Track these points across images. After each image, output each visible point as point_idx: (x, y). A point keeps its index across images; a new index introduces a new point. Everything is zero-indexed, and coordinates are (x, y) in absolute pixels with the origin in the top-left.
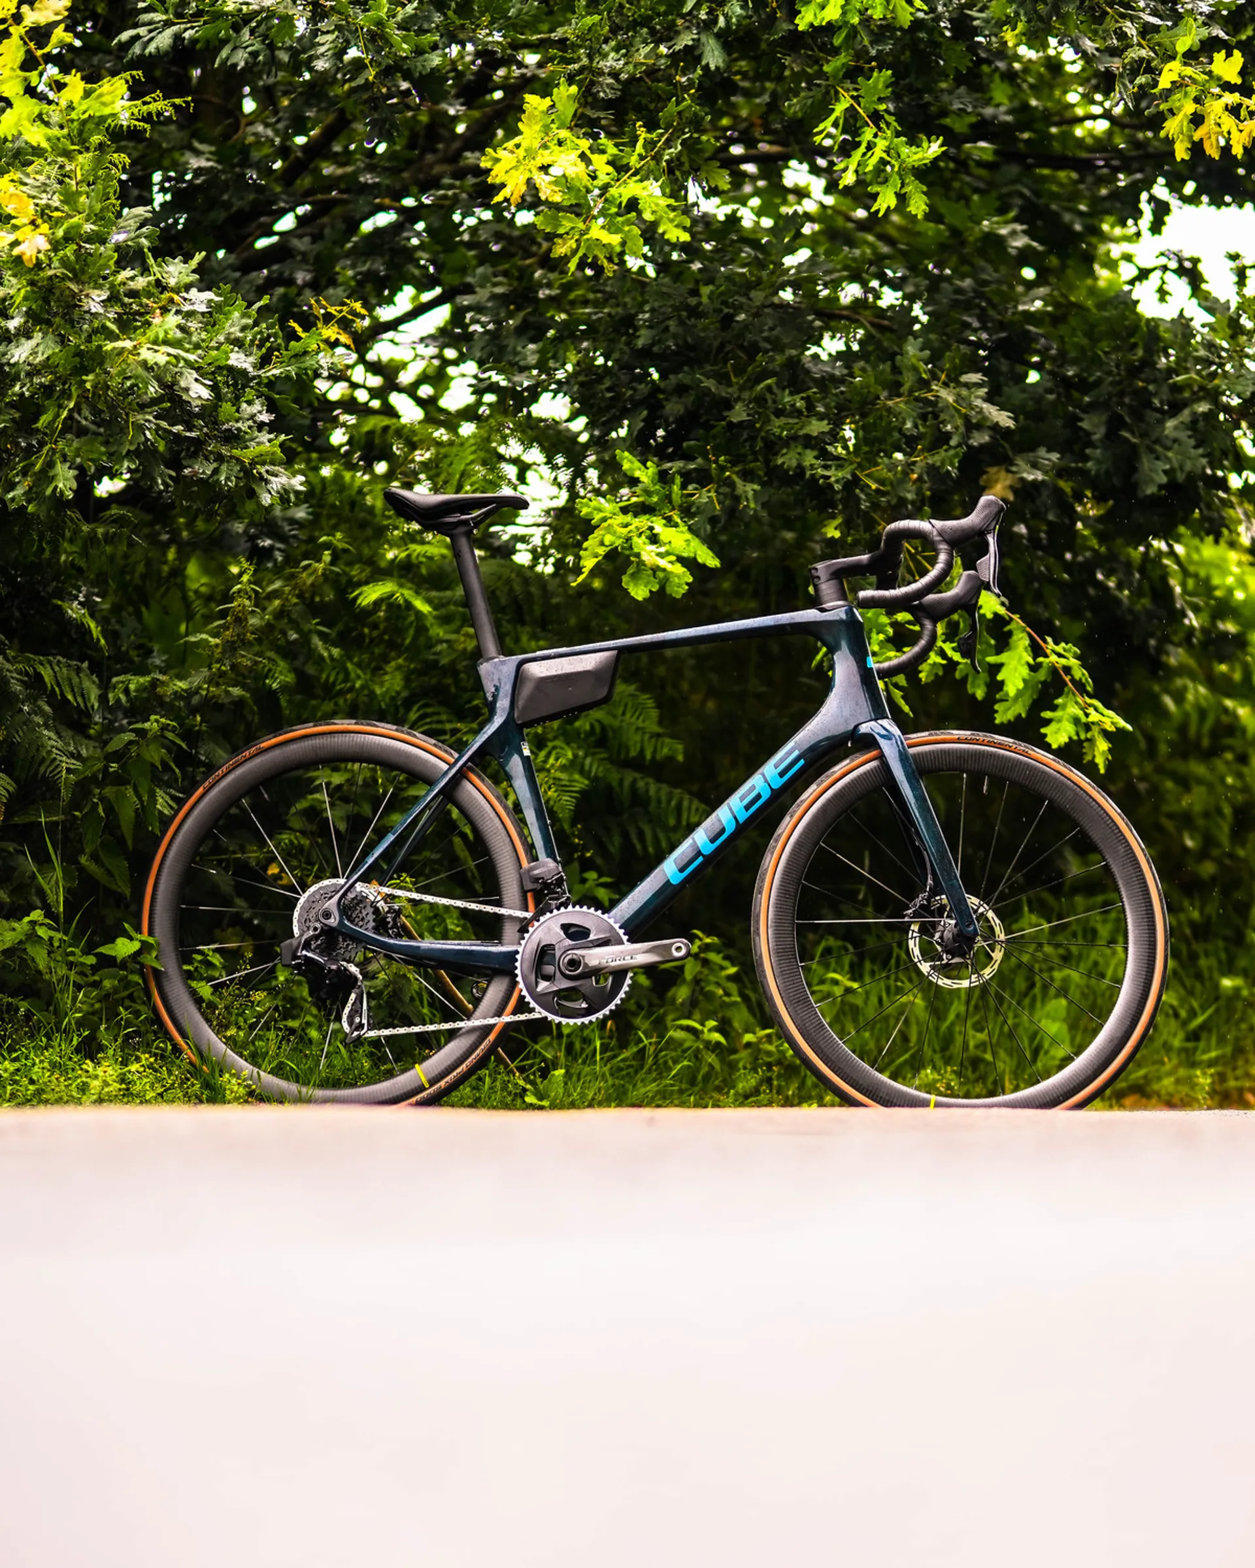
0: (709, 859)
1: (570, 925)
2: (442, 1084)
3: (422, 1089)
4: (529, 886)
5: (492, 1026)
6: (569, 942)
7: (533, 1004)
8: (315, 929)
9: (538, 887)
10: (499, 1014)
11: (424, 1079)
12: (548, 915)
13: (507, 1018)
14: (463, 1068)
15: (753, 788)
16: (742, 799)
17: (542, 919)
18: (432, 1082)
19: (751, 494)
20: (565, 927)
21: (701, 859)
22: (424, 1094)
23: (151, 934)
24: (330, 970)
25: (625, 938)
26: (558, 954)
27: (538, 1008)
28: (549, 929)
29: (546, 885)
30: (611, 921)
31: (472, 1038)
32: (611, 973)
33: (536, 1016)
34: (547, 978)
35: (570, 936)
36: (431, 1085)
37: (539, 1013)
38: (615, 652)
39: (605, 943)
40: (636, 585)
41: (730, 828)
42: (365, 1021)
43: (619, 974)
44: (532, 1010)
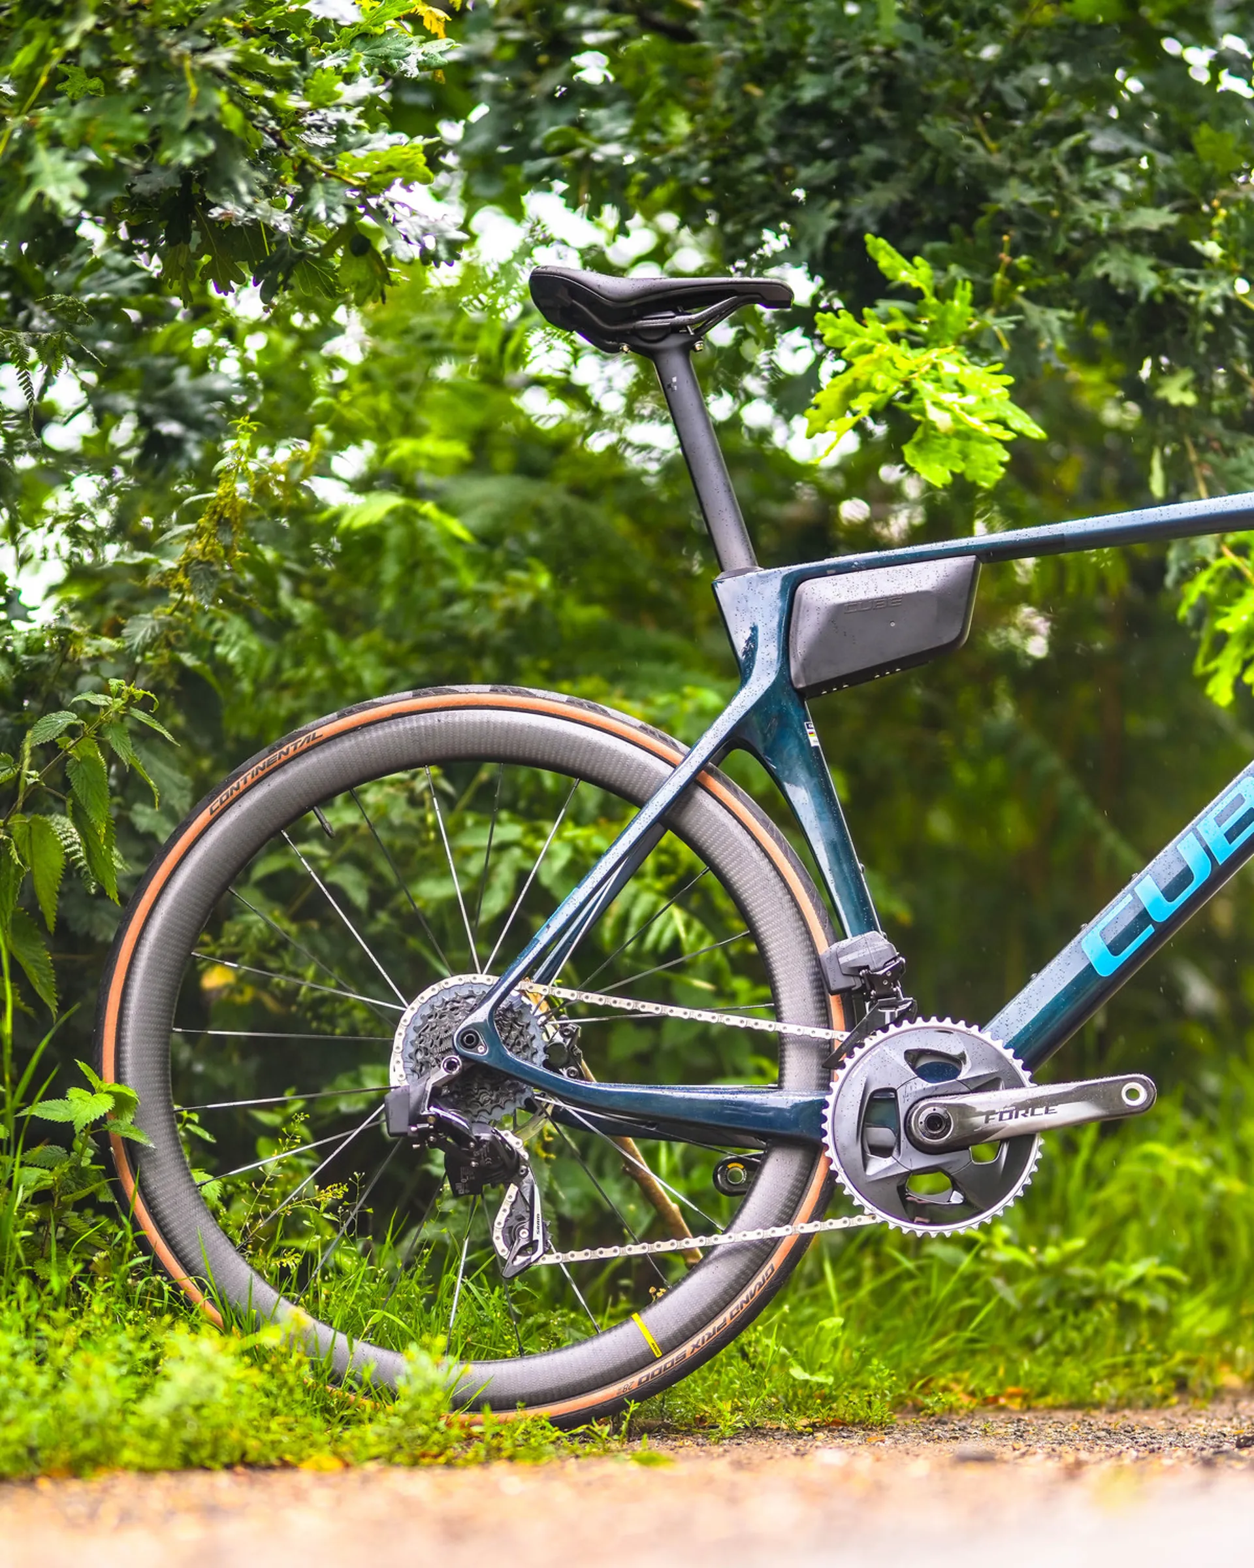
0: (1163, 929)
1: (922, 1053)
2: (687, 1349)
3: (648, 1359)
4: (838, 982)
5: (776, 1241)
6: (922, 1085)
7: (859, 1200)
8: (451, 1066)
9: (856, 983)
10: (786, 1217)
11: (651, 1341)
12: (880, 1035)
13: (802, 1226)
14: (725, 1318)
15: (1240, 799)
16: (1219, 821)
17: (868, 1042)
18: (669, 1346)
19: (1056, 325)
20: (913, 1057)
21: (1150, 930)
22: (653, 1369)
23: (119, 1078)
24: (479, 1142)
25: (1025, 1075)
26: (903, 1108)
27: (869, 1207)
28: (884, 1061)
29: (872, 980)
30: (999, 1045)
31: (738, 1264)
32: (1003, 1141)
33: (865, 1221)
34: (883, 1151)
35: (922, 1073)
36: (666, 1353)
37: (871, 1216)
38: (972, 558)
39: (987, 1084)
40: (926, 462)
41: (1201, 873)
42: (538, 1236)
43: (1020, 1143)
44: (860, 1210)
